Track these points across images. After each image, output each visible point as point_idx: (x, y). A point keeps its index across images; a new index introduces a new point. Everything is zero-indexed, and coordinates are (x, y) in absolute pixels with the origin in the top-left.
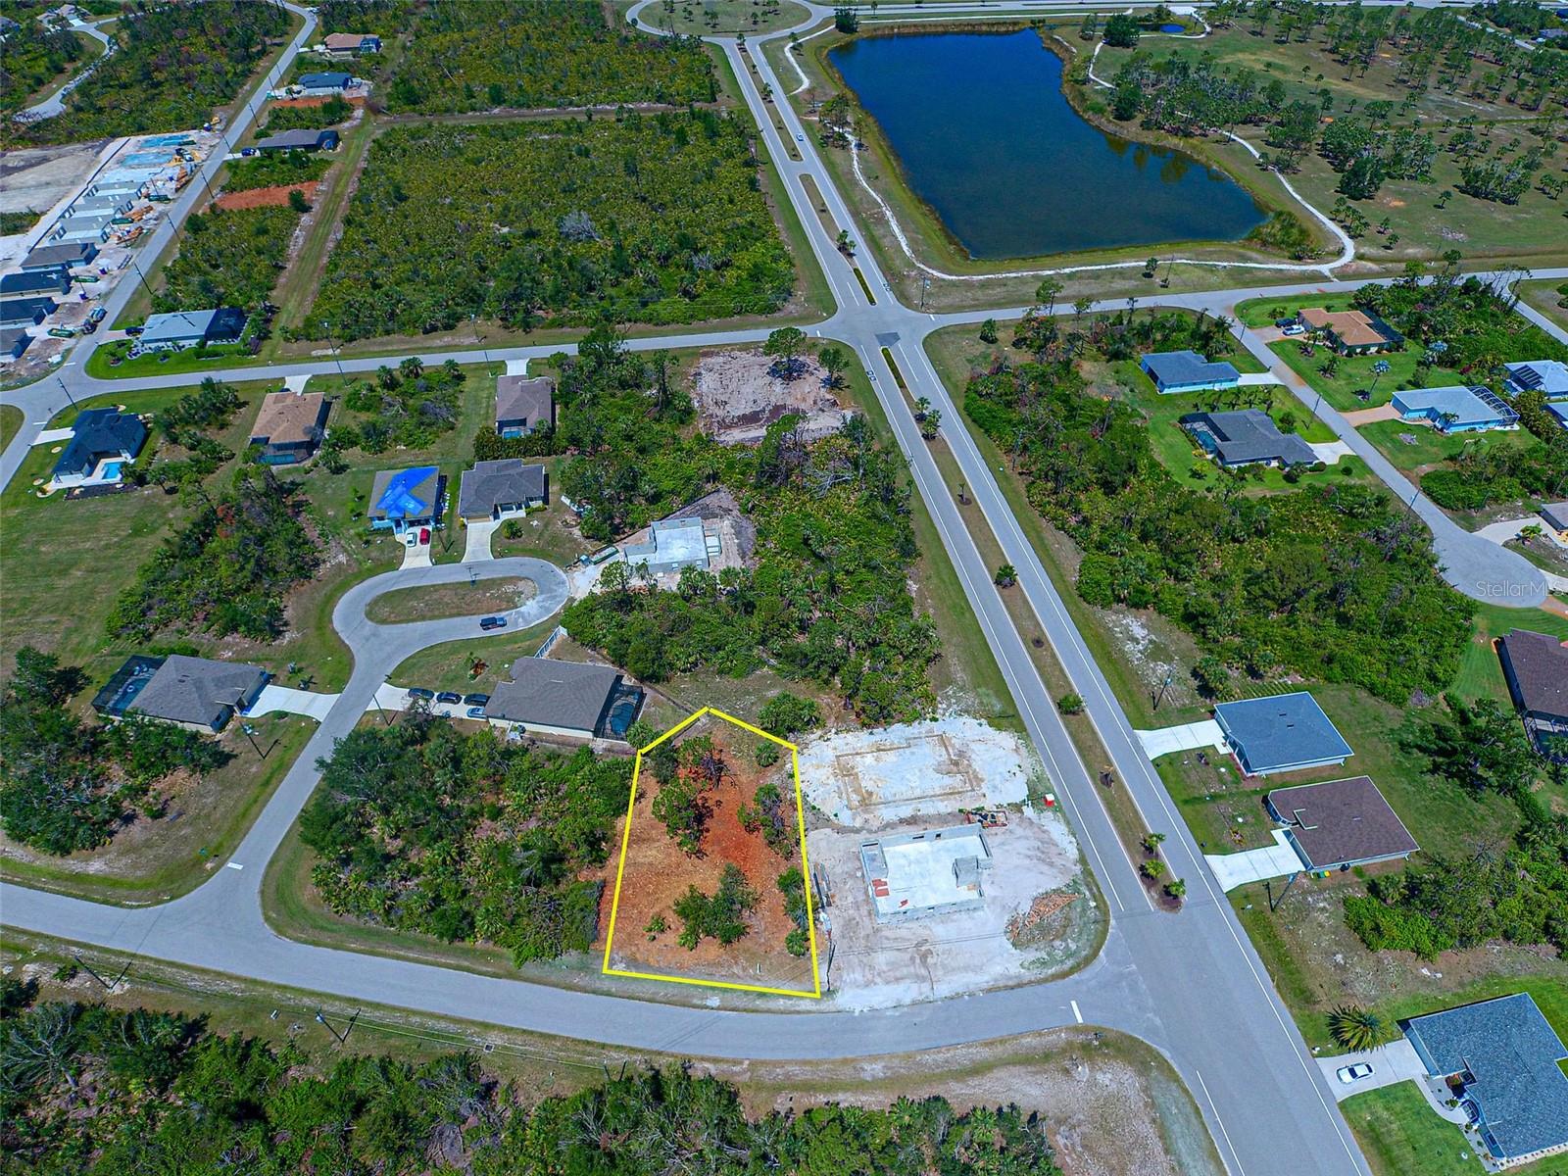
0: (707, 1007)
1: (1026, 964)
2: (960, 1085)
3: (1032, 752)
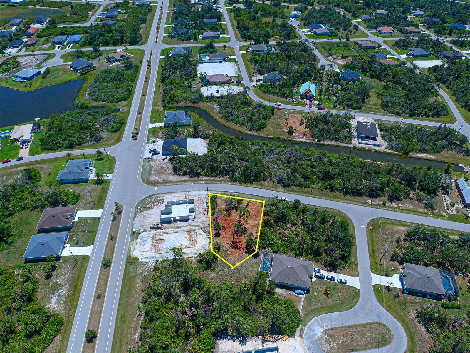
1: (162, 197)
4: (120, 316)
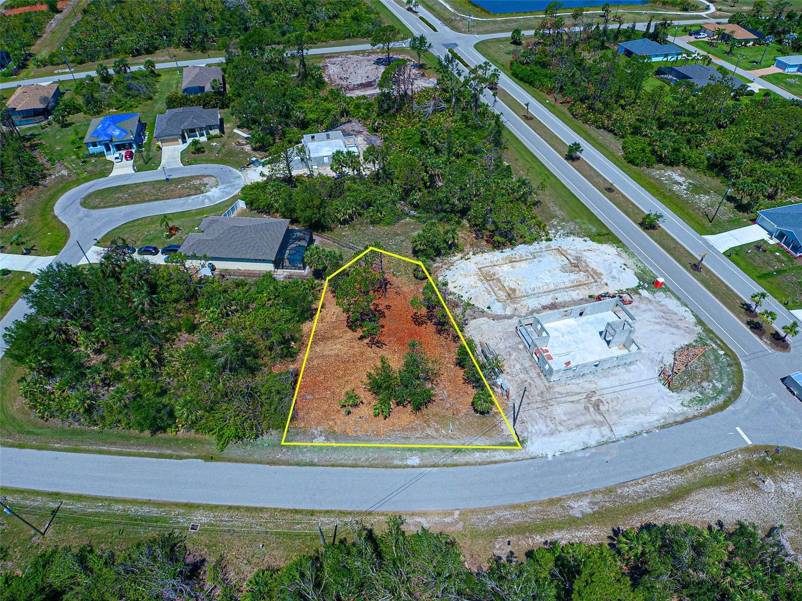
0: (408, 466)
1: (686, 403)
2: (666, 511)
3: (632, 255)
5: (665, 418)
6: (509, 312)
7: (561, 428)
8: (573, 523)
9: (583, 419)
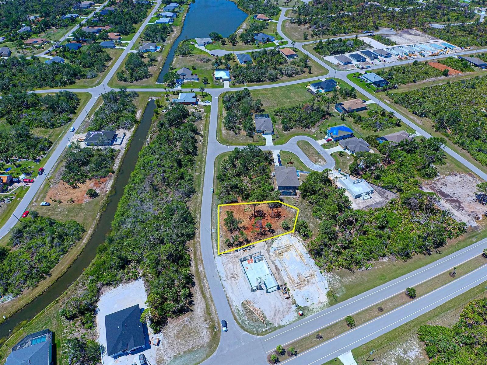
0: (212, 230)
1: (237, 308)
2: (199, 290)
3: (322, 308)
4: (382, 281)
5: (230, 298)
6: (271, 254)
7: (225, 266)
8: (196, 266)
9: (228, 272)
